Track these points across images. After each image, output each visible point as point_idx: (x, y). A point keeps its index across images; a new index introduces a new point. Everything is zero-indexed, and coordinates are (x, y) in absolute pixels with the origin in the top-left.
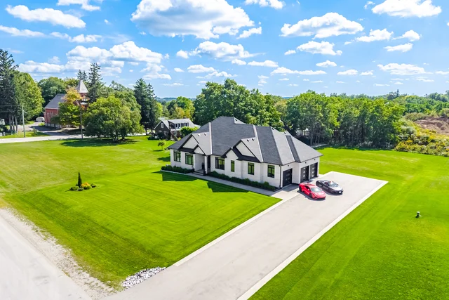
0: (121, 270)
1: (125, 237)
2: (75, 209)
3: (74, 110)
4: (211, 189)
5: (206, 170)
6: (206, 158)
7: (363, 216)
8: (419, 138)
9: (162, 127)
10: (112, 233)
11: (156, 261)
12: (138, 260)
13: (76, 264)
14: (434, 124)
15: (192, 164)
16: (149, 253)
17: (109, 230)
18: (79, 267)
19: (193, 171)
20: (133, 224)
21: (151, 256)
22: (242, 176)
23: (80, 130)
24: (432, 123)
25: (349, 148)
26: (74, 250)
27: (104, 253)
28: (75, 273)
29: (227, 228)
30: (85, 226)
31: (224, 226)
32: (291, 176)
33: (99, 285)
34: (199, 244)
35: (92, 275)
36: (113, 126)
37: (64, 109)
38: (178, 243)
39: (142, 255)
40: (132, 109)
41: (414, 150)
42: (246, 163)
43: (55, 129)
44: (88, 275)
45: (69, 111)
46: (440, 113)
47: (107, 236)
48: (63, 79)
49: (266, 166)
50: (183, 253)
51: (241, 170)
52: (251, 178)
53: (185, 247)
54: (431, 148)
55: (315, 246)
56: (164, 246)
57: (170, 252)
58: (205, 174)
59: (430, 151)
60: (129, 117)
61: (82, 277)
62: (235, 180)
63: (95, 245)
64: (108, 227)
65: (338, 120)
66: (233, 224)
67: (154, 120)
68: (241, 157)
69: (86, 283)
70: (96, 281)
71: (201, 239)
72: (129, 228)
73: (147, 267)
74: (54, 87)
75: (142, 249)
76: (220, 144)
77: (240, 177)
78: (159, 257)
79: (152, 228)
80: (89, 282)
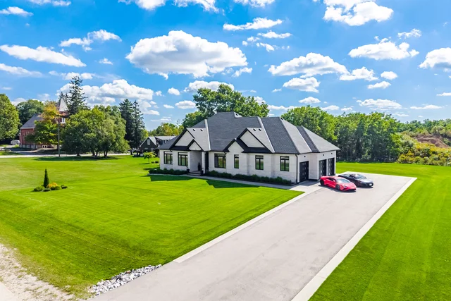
0: (90, 273)
1: (100, 233)
2: (34, 208)
3: (52, 128)
4: (212, 186)
5: (204, 170)
6: (203, 154)
7: (412, 206)
8: (419, 150)
9: (149, 144)
10: (83, 230)
11: (146, 258)
12: (118, 260)
13: (18, 265)
14: (428, 141)
15: (186, 165)
16: (135, 249)
17: (77, 227)
18: (22, 269)
19: (187, 172)
20: (112, 219)
21: (138, 252)
22: (248, 172)
23: (57, 150)
24: (425, 140)
25: (349, 161)
26: (21, 249)
27: (68, 254)
28: (13, 276)
29: (242, 219)
30: (44, 225)
31: (240, 217)
32: (307, 171)
33: (49, 292)
34: (208, 237)
35: (41, 279)
36: (94, 140)
37: (40, 127)
38: (178, 236)
39: (124, 253)
40: (116, 123)
41: (416, 162)
42: (253, 156)
43: (30, 149)
44: (35, 278)
45: (46, 129)
46: (432, 131)
47: (75, 234)
48: (43, 102)
49: (278, 157)
50: (185, 247)
51: (247, 164)
52: (260, 173)
53: (189, 240)
54: (435, 159)
55: (373, 234)
56: (156, 240)
57: (166, 247)
58: (202, 174)
59: (434, 162)
60: (113, 131)
61: (23, 281)
62: (239, 177)
63: (56, 245)
64: (77, 224)
65: (335, 134)
66: (250, 215)
67: (140, 139)
68: (247, 150)
69: (27, 290)
70: (46, 286)
71: (209, 231)
72: (108, 223)
73: (131, 267)
74: (33, 110)
75: (125, 245)
76: (220, 139)
77: (246, 174)
78: (149, 253)
79: (139, 222)
80: (33, 288)
